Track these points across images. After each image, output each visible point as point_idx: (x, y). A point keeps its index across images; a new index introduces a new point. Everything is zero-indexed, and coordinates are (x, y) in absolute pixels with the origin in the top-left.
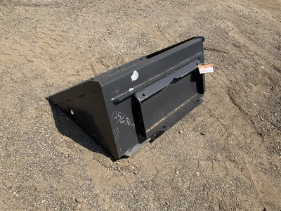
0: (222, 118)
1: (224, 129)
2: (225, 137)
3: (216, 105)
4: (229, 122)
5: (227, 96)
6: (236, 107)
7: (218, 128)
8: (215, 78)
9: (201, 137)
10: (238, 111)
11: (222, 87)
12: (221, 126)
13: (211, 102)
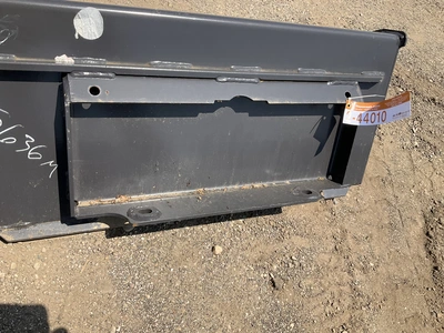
0: (364, 270)
1: (347, 302)
2: (336, 323)
3: (373, 231)
4: (378, 288)
5: (421, 224)
6: (428, 262)
7: (335, 289)
8: (414, 168)
9: (267, 289)
10: (426, 272)
11: (419, 195)
12: (346, 289)
13: (364, 217)
